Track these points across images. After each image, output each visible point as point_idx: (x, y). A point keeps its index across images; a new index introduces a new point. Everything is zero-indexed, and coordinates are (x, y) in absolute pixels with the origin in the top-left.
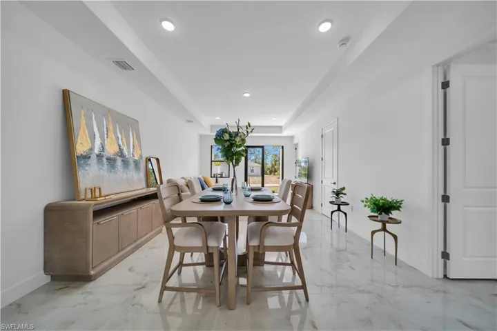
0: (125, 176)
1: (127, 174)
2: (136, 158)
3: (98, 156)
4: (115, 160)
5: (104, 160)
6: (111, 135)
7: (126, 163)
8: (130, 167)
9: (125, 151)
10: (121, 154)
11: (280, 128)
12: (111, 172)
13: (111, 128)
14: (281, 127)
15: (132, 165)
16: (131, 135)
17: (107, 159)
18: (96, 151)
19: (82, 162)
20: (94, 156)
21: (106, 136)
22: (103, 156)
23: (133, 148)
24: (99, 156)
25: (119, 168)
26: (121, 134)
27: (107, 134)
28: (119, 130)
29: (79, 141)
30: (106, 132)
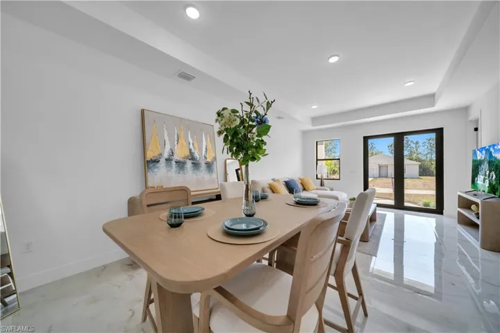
0: (194, 176)
1: (196, 174)
2: (209, 160)
3: (166, 160)
4: (184, 163)
5: (173, 163)
6: (182, 141)
7: (196, 165)
8: (201, 169)
9: (197, 155)
10: (192, 157)
11: (431, 99)
12: (179, 173)
13: (182, 134)
14: (433, 96)
15: (203, 166)
16: (204, 139)
17: (176, 162)
18: (166, 155)
19: (151, 165)
20: (163, 161)
21: (176, 142)
22: (172, 160)
23: (206, 152)
24: (168, 160)
25: (189, 169)
26: (193, 140)
27: (178, 141)
28: (191, 136)
29: (150, 148)
30: (176, 139)
